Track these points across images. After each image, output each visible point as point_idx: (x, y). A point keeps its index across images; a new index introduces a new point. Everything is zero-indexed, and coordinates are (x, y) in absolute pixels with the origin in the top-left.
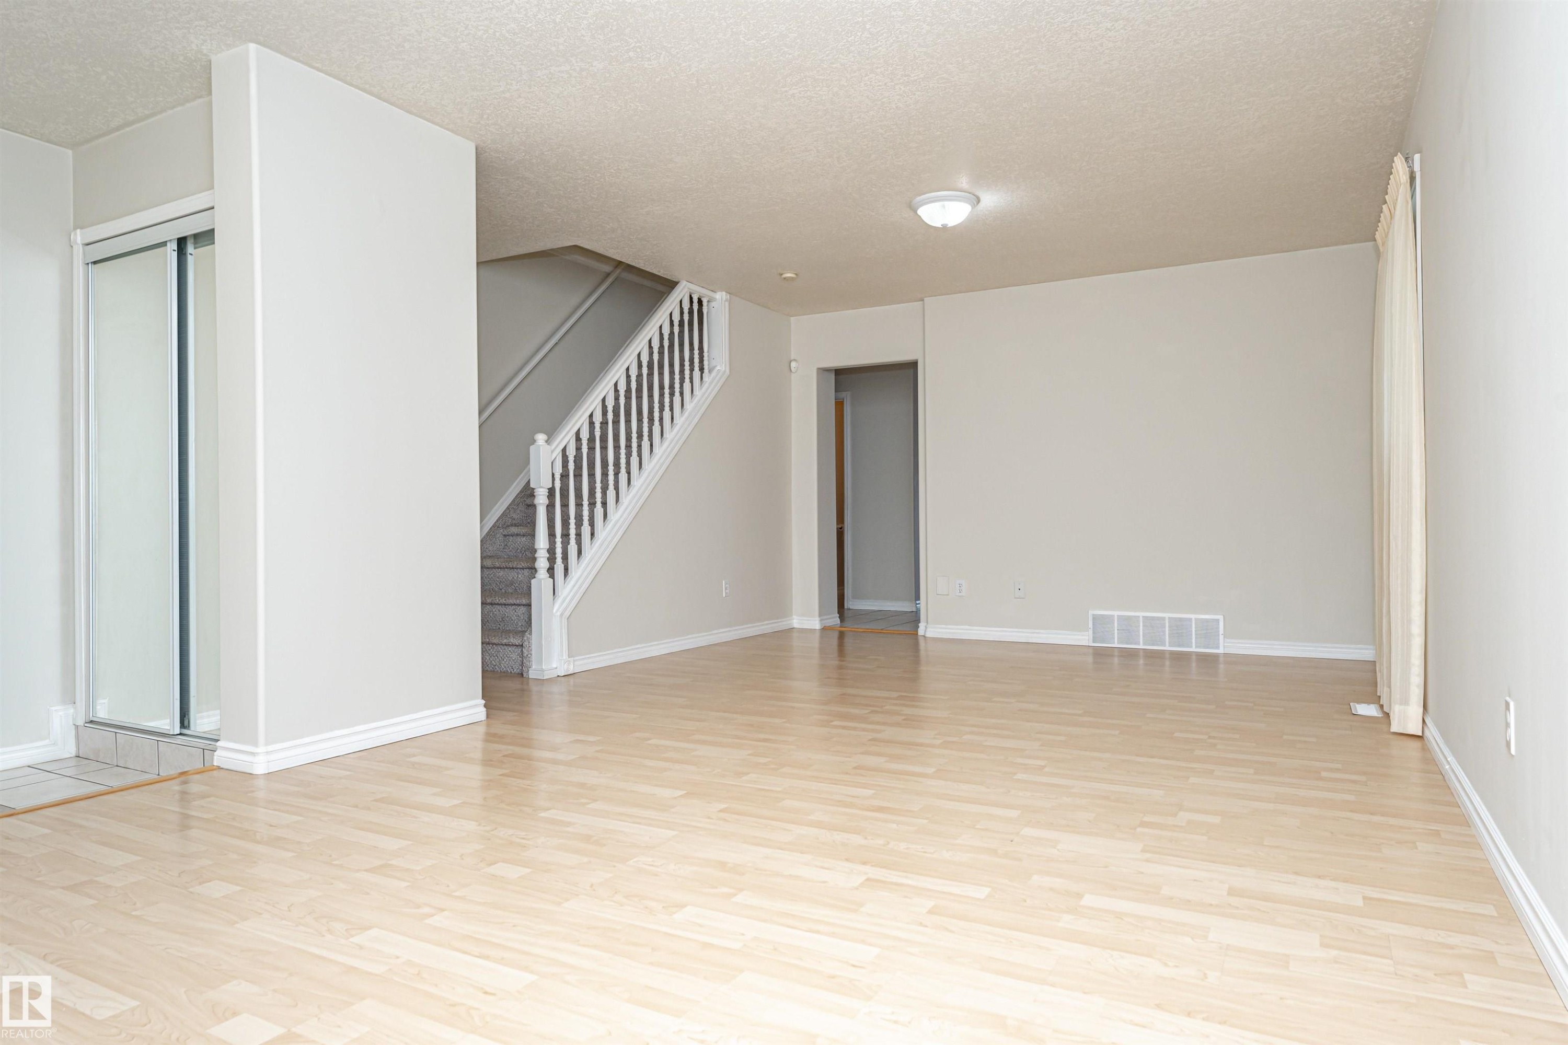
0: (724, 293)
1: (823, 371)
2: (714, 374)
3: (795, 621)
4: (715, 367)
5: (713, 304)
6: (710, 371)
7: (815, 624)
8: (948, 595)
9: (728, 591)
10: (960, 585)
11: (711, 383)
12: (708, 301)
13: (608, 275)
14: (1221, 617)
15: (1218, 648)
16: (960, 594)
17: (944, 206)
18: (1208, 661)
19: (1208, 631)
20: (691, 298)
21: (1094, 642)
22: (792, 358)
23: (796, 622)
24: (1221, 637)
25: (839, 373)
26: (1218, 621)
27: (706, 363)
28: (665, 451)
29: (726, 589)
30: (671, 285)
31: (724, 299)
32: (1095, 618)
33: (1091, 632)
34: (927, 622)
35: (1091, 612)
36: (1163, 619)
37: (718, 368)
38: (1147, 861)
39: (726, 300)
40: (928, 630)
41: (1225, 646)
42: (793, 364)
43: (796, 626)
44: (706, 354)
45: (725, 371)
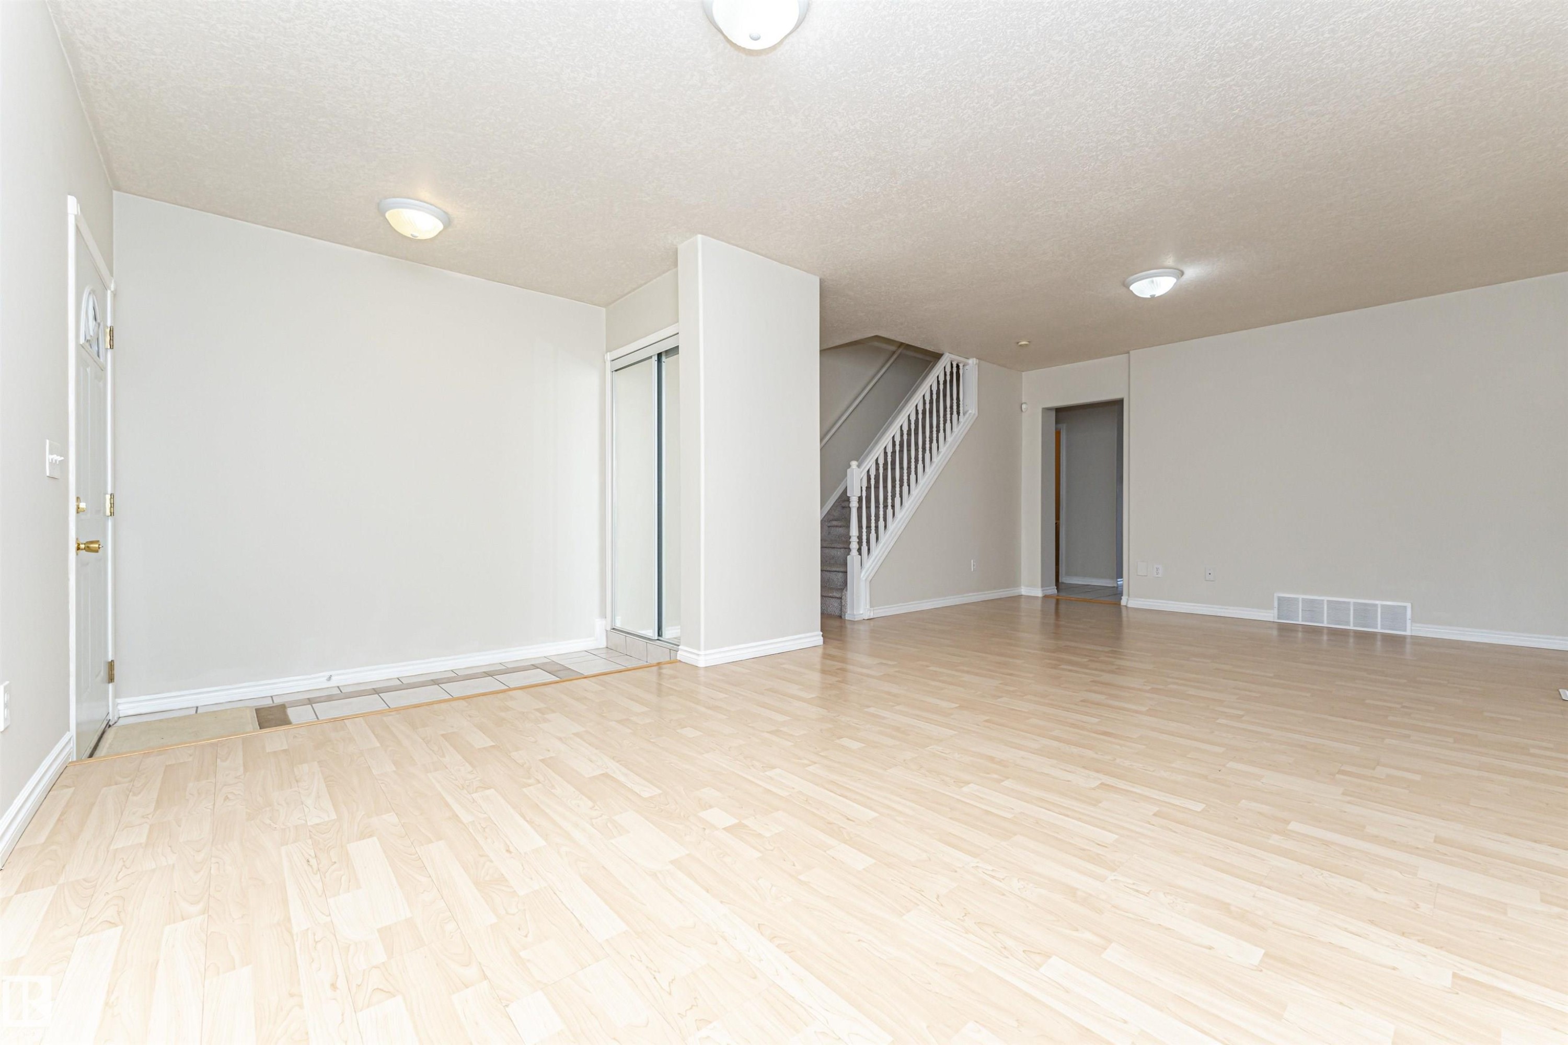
0: (975, 359)
1: (1046, 410)
2: (967, 415)
3: (1022, 590)
4: (968, 411)
5: (967, 367)
6: (964, 414)
7: (1038, 593)
8: (1147, 576)
9: (975, 567)
10: (1157, 569)
11: (964, 423)
12: (964, 366)
13: (894, 353)
14: (1409, 605)
15: (1405, 630)
16: (1157, 576)
17: (1153, 282)
18: (1394, 642)
19: (1395, 615)
20: (952, 365)
21: (1278, 618)
22: (1023, 401)
23: (1024, 591)
24: (1409, 623)
25: (1060, 411)
26: (1405, 607)
27: (961, 409)
28: (933, 471)
29: (974, 565)
30: (938, 356)
31: (975, 363)
32: (1279, 599)
33: (1276, 611)
34: (1129, 596)
35: (1276, 595)
36: (1349, 603)
37: (970, 412)
38: (1349, 802)
39: (976, 364)
40: (1129, 602)
41: (1410, 630)
42: (1024, 406)
43: (1023, 593)
44: (961, 403)
45: (975, 414)
